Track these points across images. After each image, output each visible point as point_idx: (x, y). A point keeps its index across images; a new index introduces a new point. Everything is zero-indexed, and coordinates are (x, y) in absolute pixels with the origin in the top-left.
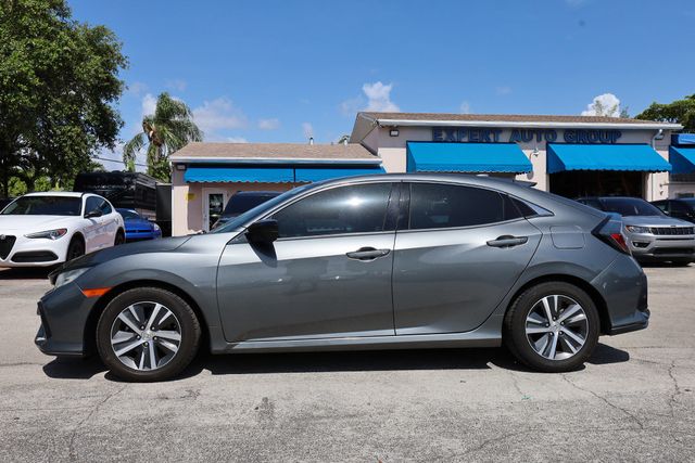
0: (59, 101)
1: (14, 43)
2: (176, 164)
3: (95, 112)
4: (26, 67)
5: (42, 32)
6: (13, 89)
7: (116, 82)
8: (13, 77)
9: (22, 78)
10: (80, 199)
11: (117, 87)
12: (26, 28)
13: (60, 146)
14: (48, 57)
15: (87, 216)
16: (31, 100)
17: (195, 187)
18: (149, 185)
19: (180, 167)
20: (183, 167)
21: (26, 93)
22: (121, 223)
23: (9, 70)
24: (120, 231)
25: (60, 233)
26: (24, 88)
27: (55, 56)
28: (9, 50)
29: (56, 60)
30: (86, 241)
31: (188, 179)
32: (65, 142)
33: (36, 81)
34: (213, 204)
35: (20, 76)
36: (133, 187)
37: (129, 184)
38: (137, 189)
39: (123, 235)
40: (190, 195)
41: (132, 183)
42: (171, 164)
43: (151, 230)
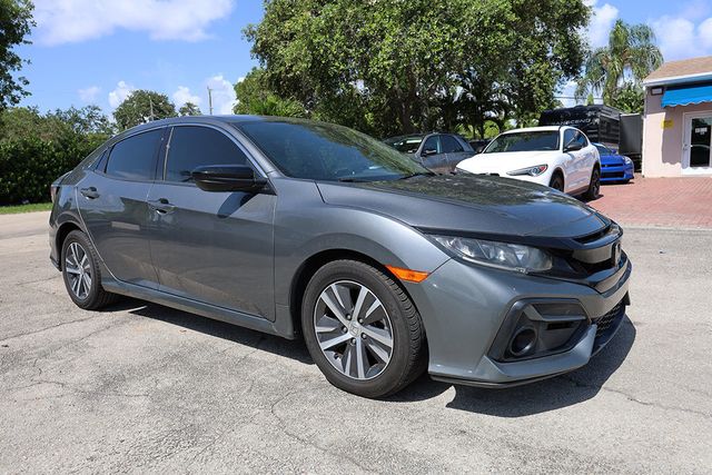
0: (529, 40)
2: (651, 89)
3: (563, 44)
4: (504, 4)
6: (492, 30)
7: (585, 8)
8: (492, 17)
9: (499, 18)
10: (558, 133)
11: (585, 14)
13: (530, 85)
15: (566, 150)
16: (508, 38)
17: (673, 112)
18: (613, 117)
19: (655, 91)
20: (660, 91)
21: (503, 32)
22: (598, 156)
23: (490, 11)
24: (596, 166)
25: (540, 169)
26: (502, 26)
30: (565, 176)
31: (666, 103)
32: (534, 80)
33: (513, 17)
34: (697, 130)
35: (499, 14)
36: (597, 120)
37: (593, 117)
38: (602, 122)
39: (599, 169)
40: (667, 123)
41: (596, 117)
42: (644, 88)
43: (622, 164)
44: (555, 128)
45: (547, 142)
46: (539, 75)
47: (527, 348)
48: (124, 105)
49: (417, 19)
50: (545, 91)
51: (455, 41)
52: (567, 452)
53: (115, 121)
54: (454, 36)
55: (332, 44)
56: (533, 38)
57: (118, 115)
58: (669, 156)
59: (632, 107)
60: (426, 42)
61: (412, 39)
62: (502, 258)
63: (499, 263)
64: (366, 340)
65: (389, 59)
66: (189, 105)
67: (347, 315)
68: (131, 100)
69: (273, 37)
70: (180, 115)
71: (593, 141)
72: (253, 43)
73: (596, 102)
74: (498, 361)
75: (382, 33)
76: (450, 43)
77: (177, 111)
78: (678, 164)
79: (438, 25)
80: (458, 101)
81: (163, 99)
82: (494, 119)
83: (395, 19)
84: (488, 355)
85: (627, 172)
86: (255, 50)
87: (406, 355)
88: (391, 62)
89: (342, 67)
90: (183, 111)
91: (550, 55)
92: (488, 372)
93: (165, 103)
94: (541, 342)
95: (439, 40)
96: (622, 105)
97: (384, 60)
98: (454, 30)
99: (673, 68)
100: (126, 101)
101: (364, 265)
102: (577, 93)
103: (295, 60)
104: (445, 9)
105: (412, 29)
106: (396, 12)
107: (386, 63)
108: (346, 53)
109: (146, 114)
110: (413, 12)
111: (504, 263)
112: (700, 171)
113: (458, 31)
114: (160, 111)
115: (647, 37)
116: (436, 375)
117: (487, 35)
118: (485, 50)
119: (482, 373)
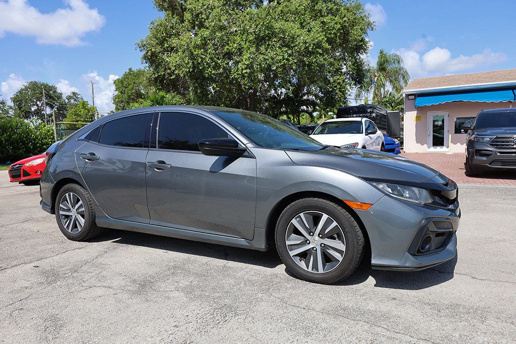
1: (313, 23)
2: (408, 95)
3: (354, 64)
4: (321, 37)
5: (330, 12)
6: (314, 53)
7: (366, 42)
8: (314, 44)
9: (318, 45)
10: (361, 122)
11: (366, 46)
12: (320, 11)
13: (333, 90)
14: (334, 28)
15: (367, 134)
17: (421, 110)
18: (383, 112)
19: (410, 97)
20: (413, 97)
21: (320, 54)
22: (383, 138)
24: (383, 144)
26: (320, 51)
27: (339, 26)
28: (311, 28)
29: (339, 29)
31: (417, 105)
32: (336, 87)
33: (327, 46)
34: (436, 123)
35: (318, 43)
36: (374, 115)
37: (371, 113)
38: (376, 115)
39: (384, 147)
40: (418, 118)
41: (373, 112)
42: (404, 95)
43: (393, 143)
44: (359, 119)
45: (354, 128)
46: (339, 83)
47: (427, 247)
48: (20, 92)
49: (266, 43)
50: (343, 94)
51: (290, 58)
52: (459, 305)
53: (12, 104)
54: (290, 55)
55: (206, 56)
56: (335, 59)
57: (15, 100)
58: (420, 140)
59: (392, 107)
60: (272, 59)
61: (262, 56)
62: (407, 195)
63: (406, 197)
64: (324, 247)
65: (246, 68)
66: (74, 93)
67: (310, 232)
68: (26, 88)
69: (159, 49)
70: (66, 101)
71: (380, 128)
72: (144, 52)
73: (370, 103)
74: (413, 255)
75: (240, 51)
76: (288, 60)
77: (64, 98)
78: (425, 145)
79: (279, 48)
80: (284, 99)
81: (53, 88)
82: (307, 112)
83: (250, 42)
84: (408, 252)
85: (397, 149)
86: (145, 57)
87: (355, 254)
88: (248, 71)
89: (213, 72)
90: (69, 98)
91: (344, 70)
92: (409, 262)
93: (55, 92)
94: (433, 244)
95: (281, 58)
96: (386, 105)
97: (242, 69)
98: (290, 52)
99: (418, 83)
100: (22, 90)
101: (325, 201)
102: (356, 95)
103: (178, 66)
104: (284, 38)
105: (262, 49)
106: (251, 38)
107: (244, 71)
108: (216, 63)
109: (39, 99)
110: (263, 38)
111: (409, 198)
112: (438, 149)
113: (293, 52)
114: (51, 97)
115: (399, 62)
116: (376, 266)
117: (310, 56)
118: (309, 65)
119: (406, 263)
